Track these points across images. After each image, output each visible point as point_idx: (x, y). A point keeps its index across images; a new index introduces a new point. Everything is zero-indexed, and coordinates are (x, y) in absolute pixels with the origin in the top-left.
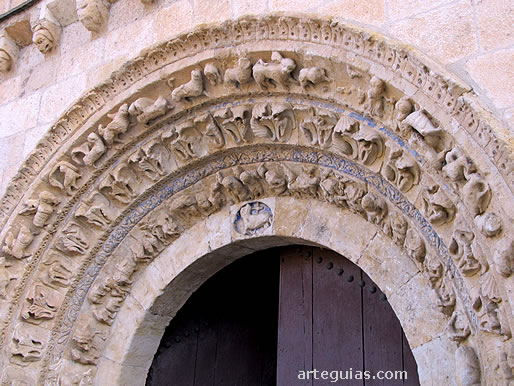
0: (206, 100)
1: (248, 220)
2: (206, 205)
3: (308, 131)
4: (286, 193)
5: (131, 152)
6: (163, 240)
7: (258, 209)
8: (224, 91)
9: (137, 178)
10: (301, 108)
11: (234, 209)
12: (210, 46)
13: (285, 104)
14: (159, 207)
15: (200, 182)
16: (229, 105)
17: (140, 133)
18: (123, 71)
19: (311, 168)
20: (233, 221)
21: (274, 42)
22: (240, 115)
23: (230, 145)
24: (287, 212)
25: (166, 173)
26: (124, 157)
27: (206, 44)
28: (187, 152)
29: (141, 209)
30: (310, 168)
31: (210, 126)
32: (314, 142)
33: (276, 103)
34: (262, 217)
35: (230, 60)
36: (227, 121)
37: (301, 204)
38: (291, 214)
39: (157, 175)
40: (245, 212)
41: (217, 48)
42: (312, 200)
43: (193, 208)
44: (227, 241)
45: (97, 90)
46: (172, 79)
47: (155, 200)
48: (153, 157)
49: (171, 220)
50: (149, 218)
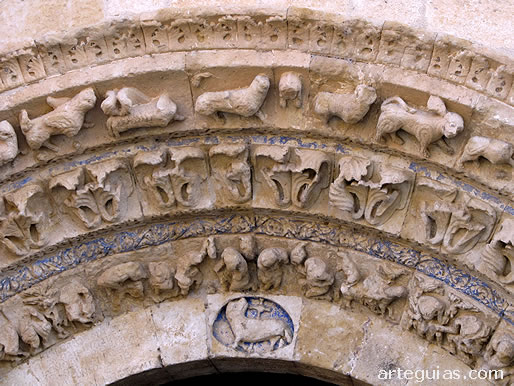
0: (255, 126)
1: (244, 325)
2: (168, 285)
3: (432, 221)
4: (328, 297)
5: (61, 169)
6: (60, 329)
7: (261, 309)
8: (296, 121)
9: (52, 215)
10: (437, 187)
11: (216, 302)
12: (304, 46)
13: (404, 172)
14: (72, 271)
15: (167, 245)
16: (292, 143)
17: (96, 143)
18: (108, 33)
19: (397, 272)
20: (211, 322)
21: (435, 80)
22: (315, 166)
23: (260, 202)
24: (325, 328)
25: (117, 219)
26: (44, 174)
27: (294, 40)
28: (173, 194)
29: (37, 270)
30: (397, 270)
31: (241, 166)
32: (435, 240)
33: (389, 166)
34: (273, 326)
35: (335, 80)
36: (282, 168)
37: (352, 319)
38: (332, 332)
39: (97, 219)
40: (236, 310)
41: (316, 53)
42: (373, 318)
43: (139, 286)
44: (199, 354)
45: (38, 48)
46: (206, 75)
47: (70, 257)
48: (108, 188)
49: (89, 298)
50: (48, 288)
